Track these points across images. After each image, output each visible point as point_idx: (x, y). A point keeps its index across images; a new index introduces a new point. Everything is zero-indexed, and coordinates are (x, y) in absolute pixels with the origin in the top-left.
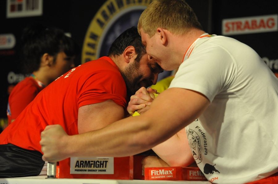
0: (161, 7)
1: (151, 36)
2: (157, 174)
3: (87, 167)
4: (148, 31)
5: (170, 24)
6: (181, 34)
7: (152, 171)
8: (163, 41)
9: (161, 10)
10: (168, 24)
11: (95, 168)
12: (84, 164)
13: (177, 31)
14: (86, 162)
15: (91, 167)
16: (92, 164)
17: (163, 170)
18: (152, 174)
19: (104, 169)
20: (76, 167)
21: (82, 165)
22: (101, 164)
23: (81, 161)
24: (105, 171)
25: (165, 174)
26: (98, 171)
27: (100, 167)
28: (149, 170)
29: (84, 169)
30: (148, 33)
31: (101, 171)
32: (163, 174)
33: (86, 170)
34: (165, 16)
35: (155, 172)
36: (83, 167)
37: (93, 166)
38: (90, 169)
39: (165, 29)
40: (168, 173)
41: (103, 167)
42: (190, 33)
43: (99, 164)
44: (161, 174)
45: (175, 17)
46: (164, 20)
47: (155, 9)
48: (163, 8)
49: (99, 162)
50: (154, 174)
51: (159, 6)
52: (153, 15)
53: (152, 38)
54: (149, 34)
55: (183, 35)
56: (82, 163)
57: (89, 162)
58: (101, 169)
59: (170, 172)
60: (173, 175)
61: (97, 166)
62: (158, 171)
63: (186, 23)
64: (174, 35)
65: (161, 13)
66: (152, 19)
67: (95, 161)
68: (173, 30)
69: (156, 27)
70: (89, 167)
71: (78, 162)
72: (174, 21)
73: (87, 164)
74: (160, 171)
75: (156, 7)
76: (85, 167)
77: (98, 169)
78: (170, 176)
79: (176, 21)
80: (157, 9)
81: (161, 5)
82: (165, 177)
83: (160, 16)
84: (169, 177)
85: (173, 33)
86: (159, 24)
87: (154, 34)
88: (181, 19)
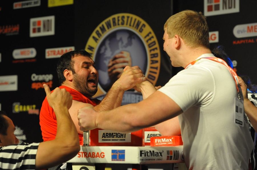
0: (185, 20)
1: (170, 38)
2: (160, 142)
3: (111, 138)
4: (169, 33)
5: (186, 36)
6: (191, 46)
7: (156, 140)
8: (177, 45)
9: (184, 22)
10: (185, 35)
11: (117, 138)
12: (109, 135)
13: (189, 44)
14: (110, 134)
15: (114, 137)
16: (115, 135)
17: (165, 139)
18: (156, 142)
19: (124, 138)
20: (103, 138)
21: (107, 136)
22: (121, 135)
23: (106, 134)
24: (124, 140)
25: (167, 141)
26: (119, 140)
27: (121, 137)
28: (154, 139)
29: (109, 139)
30: (169, 34)
31: (121, 140)
32: (165, 141)
33: (110, 140)
34: (185, 28)
35: (158, 140)
36: (108, 137)
37: (115, 136)
38: (113, 139)
39: (182, 37)
40: (168, 141)
41: (123, 137)
42: (197, 48)
43: (120, 135)
44: (163, 142)
45: (192, 32)
46: (183, 31)
47: (180, 19)
48: (186, 22)
49: (120, 134)
50: (157, 142)
51: (184, 18)
52: (177, 24)
53: (169, 39)
54: (169, 36)
55: (192, 48)
56: (107, 134)
57: (112, 134)
58: (122, 138)
59: (171, 140)
60: (173, 142)
61: (119, 137)
62: (161, 139)
63: (197, 40)
64: (185, 45)
65: (183, 25)
66: (175, 26)
67: (117, 133)
68: (186, 41)
69: (175, 34)
70: (112, 138)
71: (104, 134)
72: (190, 35)
73: (111, 135)
74: (162, 139)
75: (181, 18)
76: (109, 138)
77: (119, 139)
78: (171, 143)
79: (191, 35)
80: (181, 20)
81: (186, 18)
82: (166, 144)
83: (181, 27)
84: (169, 143)
85: (185, 43)
86: (178, 32)
87: (172, 38)
88: (196, 35)
